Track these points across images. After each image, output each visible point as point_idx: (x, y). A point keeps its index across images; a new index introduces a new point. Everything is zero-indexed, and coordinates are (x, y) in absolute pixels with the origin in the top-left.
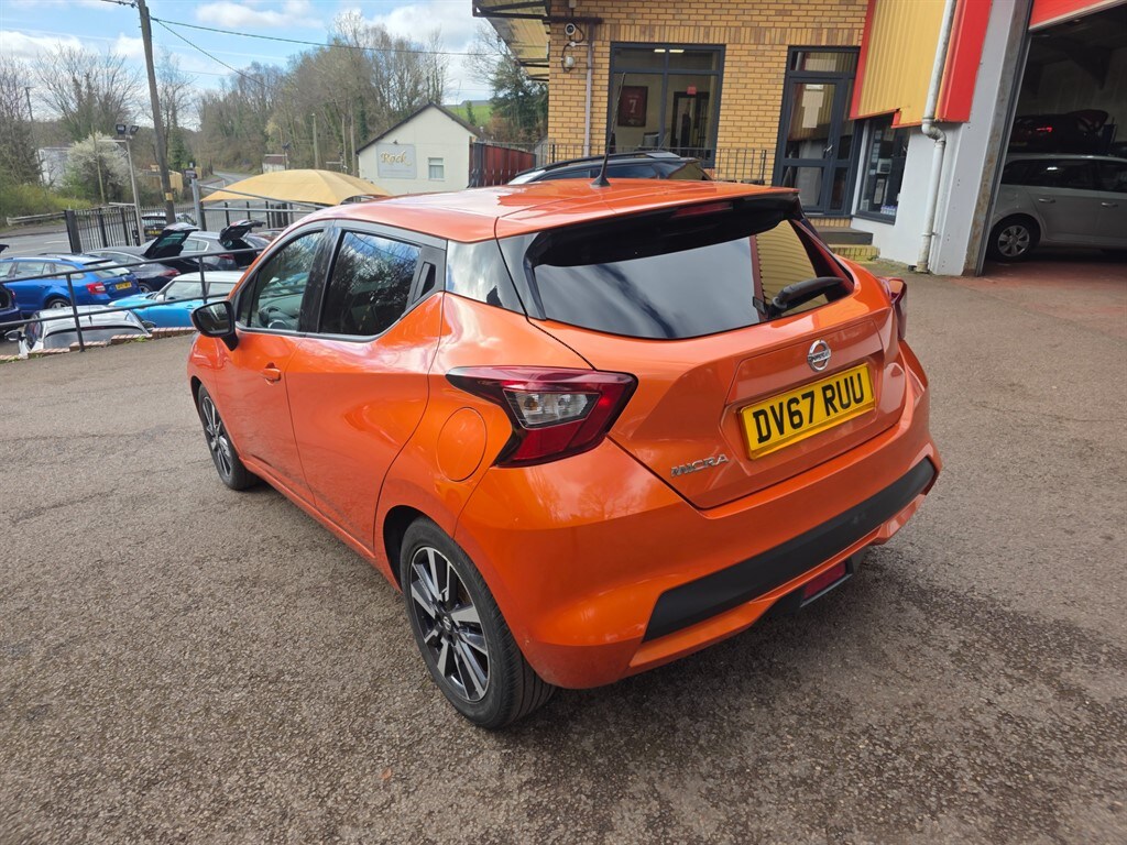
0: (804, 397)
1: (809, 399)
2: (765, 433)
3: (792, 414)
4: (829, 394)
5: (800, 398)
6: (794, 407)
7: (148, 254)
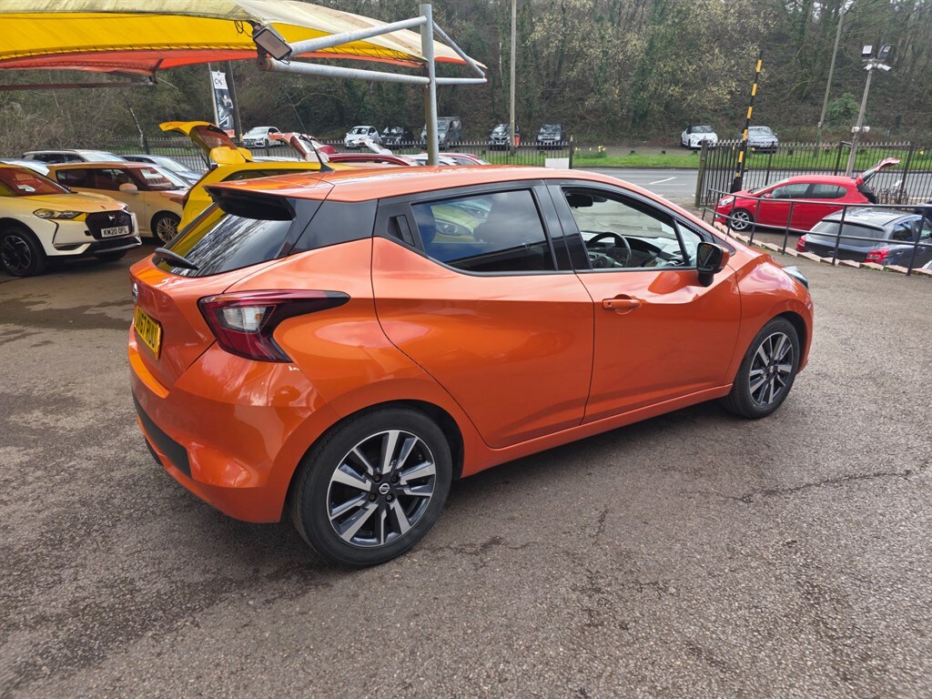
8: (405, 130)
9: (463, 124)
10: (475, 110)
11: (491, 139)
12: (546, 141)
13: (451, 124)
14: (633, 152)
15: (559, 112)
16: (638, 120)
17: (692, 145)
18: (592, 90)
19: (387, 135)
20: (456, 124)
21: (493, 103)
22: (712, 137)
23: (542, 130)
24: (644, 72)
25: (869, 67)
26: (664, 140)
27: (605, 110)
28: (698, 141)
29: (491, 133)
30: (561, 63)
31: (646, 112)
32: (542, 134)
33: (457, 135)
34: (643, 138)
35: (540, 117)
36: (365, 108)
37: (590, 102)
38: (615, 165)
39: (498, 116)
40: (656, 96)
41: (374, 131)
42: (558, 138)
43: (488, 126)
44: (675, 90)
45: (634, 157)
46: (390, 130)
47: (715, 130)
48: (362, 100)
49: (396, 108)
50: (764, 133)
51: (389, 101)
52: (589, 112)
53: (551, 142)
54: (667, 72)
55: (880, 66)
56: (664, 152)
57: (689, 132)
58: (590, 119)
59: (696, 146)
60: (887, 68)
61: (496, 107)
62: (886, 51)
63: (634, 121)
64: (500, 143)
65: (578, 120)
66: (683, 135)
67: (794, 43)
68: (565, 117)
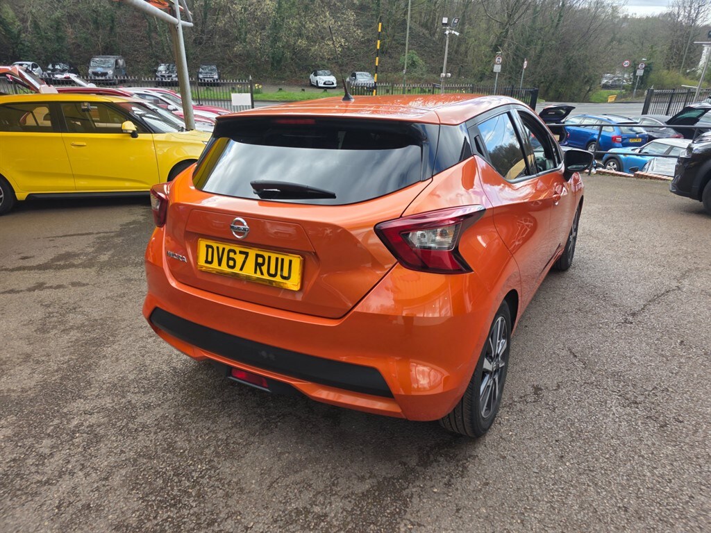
0: (241, 252)
1: (244, 256)
2: (210, 259)
3: (229, 259)
4: (260, 260)
5: (238, 252)
6: (232, 255)
7: (669, 122)
8: (70, 67)
9: (126, 62)
10: (135, 51)
11: (157, 76)
12: (206, 80)
13: (116, 61)
14: (280, 89)
15: (210, 56)
16: (275, 65)
17: (320, 85)
18: (237, 39)
19: (52, 71)
20: (121, 62)
21: (151, 44)
22: (332, 79)
23: (201, 70)
24: (276, 27)
25: (447, 32)
26: (297, 81)
27: (248, 56)
28: (323, 82)
29: (156, 71)
30: (206, 14)
31: (281, 59)
32: (201, 73)
33: (124, 73)
34: (282, 79)
35: (194, 59)
36: (23, 45)
37: (238, 48)
38: (272, 100)
39: (157, 57)
40: (288, 46)
41: (37, 67)
42: (216, 77)
43: (150, 65)
44: (302, 43)
45: (283, 93)
46: (53, 66)
47: (333, 74)
48: (19, 37)
49: (56, 46)
50: (365, 77)
51: (48, 39)
52: (236, 56)
53: (211, 79)
54: (294, 28)
55: (453, 32)
56: (303, 90)
57: (316, 75)
58: (237, 62)
59: (322, 85)
60: (457, 34)
61: (154, 49)
62: (456, 22)
63: (272, 64)
64: (167, 80)
65: (228, 63)
66: (311, 77)
67: (374, 13)
68: (215, 60)
